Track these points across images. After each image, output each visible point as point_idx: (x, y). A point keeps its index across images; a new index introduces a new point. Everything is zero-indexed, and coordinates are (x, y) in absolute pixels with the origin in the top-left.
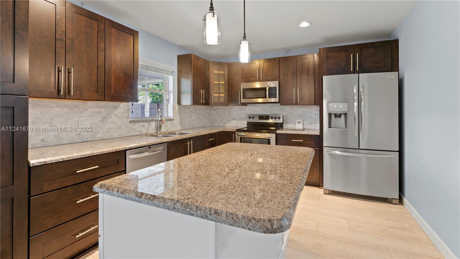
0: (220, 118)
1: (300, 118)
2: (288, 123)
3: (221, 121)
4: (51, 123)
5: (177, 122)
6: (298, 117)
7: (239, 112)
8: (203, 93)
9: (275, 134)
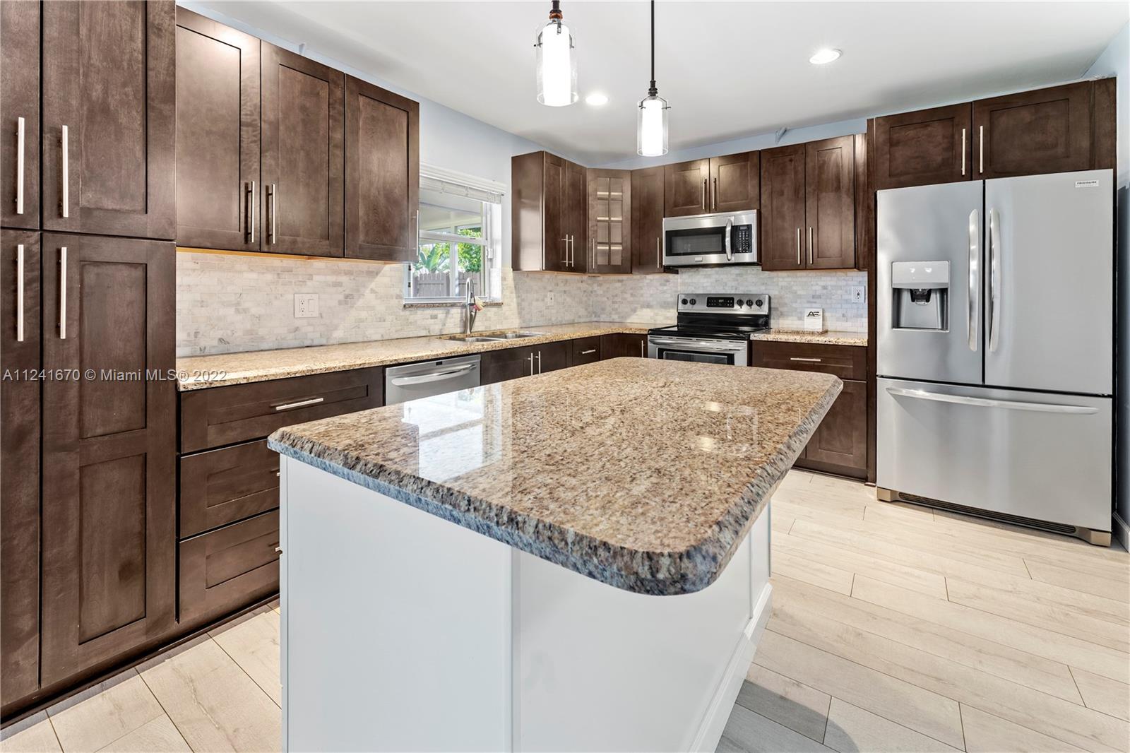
0: (613, 302)
1: (815, 302)
2: (782, 315)
3: (617, 309)
4: (238, 304)
5: (511, 308)
6: (812, 300)
7: (657, 289)
8: (570, 243)
9: (746, 342)
